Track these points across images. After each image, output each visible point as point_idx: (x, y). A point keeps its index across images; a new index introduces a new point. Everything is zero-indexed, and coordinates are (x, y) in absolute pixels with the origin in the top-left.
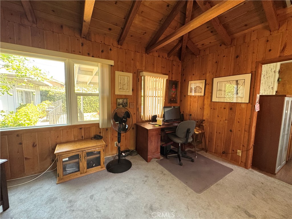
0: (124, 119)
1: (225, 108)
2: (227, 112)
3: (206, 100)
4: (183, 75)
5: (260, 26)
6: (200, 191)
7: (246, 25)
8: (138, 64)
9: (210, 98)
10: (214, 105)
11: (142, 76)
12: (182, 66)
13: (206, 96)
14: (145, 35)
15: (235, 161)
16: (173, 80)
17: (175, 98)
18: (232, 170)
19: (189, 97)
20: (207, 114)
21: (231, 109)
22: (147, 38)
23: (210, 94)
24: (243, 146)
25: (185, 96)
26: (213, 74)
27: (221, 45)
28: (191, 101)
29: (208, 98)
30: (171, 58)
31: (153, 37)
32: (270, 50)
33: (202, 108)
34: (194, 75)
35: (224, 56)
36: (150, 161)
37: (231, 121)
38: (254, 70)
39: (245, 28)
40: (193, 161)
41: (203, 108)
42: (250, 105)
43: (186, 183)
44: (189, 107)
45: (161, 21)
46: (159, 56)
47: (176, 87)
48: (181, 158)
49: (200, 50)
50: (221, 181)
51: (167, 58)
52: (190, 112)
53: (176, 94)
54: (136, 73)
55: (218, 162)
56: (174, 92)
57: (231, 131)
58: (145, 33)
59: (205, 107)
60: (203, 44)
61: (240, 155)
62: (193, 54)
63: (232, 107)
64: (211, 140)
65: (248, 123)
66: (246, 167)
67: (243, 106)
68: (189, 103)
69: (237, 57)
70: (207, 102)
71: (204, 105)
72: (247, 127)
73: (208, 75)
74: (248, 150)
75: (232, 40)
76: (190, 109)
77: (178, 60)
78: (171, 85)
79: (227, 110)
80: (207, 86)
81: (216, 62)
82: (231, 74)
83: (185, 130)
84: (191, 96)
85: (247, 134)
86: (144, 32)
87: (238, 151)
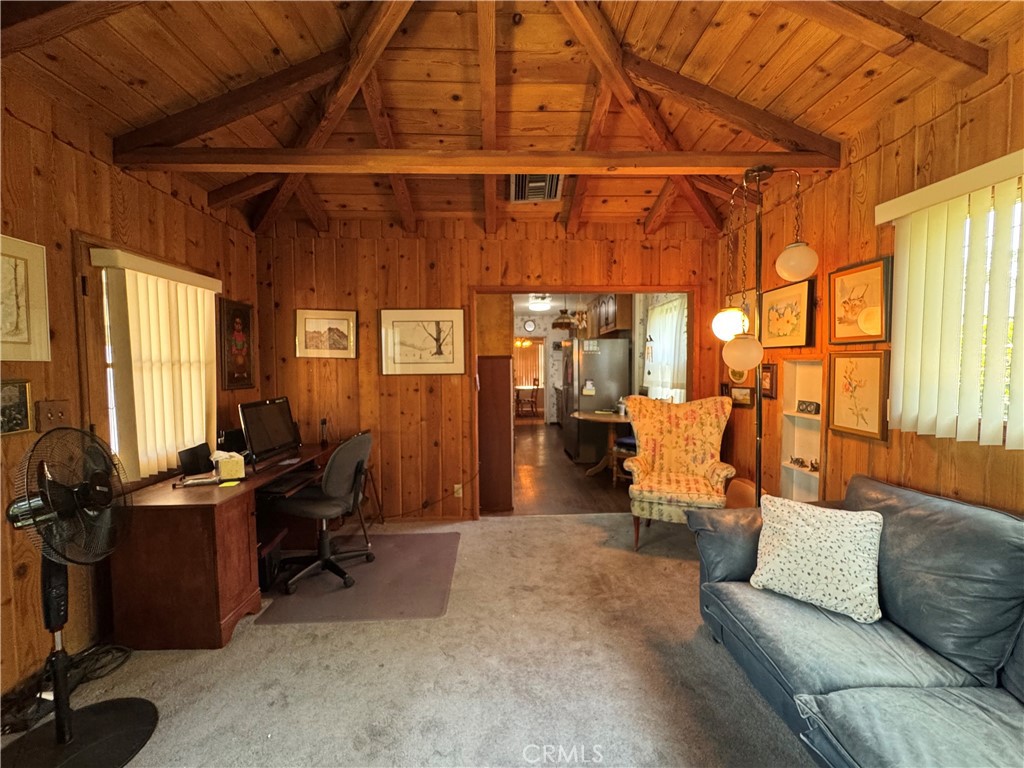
0: (98, 488)
1: (417, 390)
2: (424, 401)
3: (362, 372)
4: (265, 284)
5: (469, 215)
6: (440, 610)
7: (449, 203)
9: (374, 365)
10: (388, 386)
11: (100, 269)
12: (259, 252)
13: (363, 358)
14: (137, 87)
15: (452, 514)
16: (234, 298)
18: (457, 535)
19: (302, 364)
20: (370, 408)
21: (431, 391)
22: (142, 106)
23: (375, 355)
24: (464, 472)
25: (284, 360)
26: (376, 297)
27: (391, 225)
28: (310, 375)
29: (368, 364)
30: (222, 215)
31: (170, 113)
32: (487, 269)
33: (354, 397)
34: (313, 290)
35: (402, 256)
36: (229, 639)
37: (433, 418)
38: (466, 303)
39: (445, 206)
40: (369, 558)
41: (358, 395)
42: (466, 377)
43: (402, 614)
44: (304, 397)
45: (231, 78)
46: (175, 194)
47: (246, 327)
49: (329, 219)
50: (458, 567)
51: (208, 210)
52: (310, 412)
53: (248, 354)
55: (423, 532)
56: (240, 344)
57: (436, 444)
58: (142, 82)
59: (363, 391)
60: (344, 206)
61: (461, 495)
62: (308, 222)
63: (433, 384)
64: (389, 483)
65: (467, 419)
66: (474, 518)
67: (456, 381)
68: (303, 384)
69: (432, 266)
70: (365, 377)
71: (358, 386)
72: (467, 426)
73: (362, 298)
74: (472, 479)
75: (419, 221)
76: (311, 401)
77: (244, 225)
78: (231, 317)
79: (423, 394)
80: (363, 331)
81: (384, 267)
82: (424, 304)
84: (308, 361)
85: (467, 442)
86: (139, 75)
87: (457, 486)
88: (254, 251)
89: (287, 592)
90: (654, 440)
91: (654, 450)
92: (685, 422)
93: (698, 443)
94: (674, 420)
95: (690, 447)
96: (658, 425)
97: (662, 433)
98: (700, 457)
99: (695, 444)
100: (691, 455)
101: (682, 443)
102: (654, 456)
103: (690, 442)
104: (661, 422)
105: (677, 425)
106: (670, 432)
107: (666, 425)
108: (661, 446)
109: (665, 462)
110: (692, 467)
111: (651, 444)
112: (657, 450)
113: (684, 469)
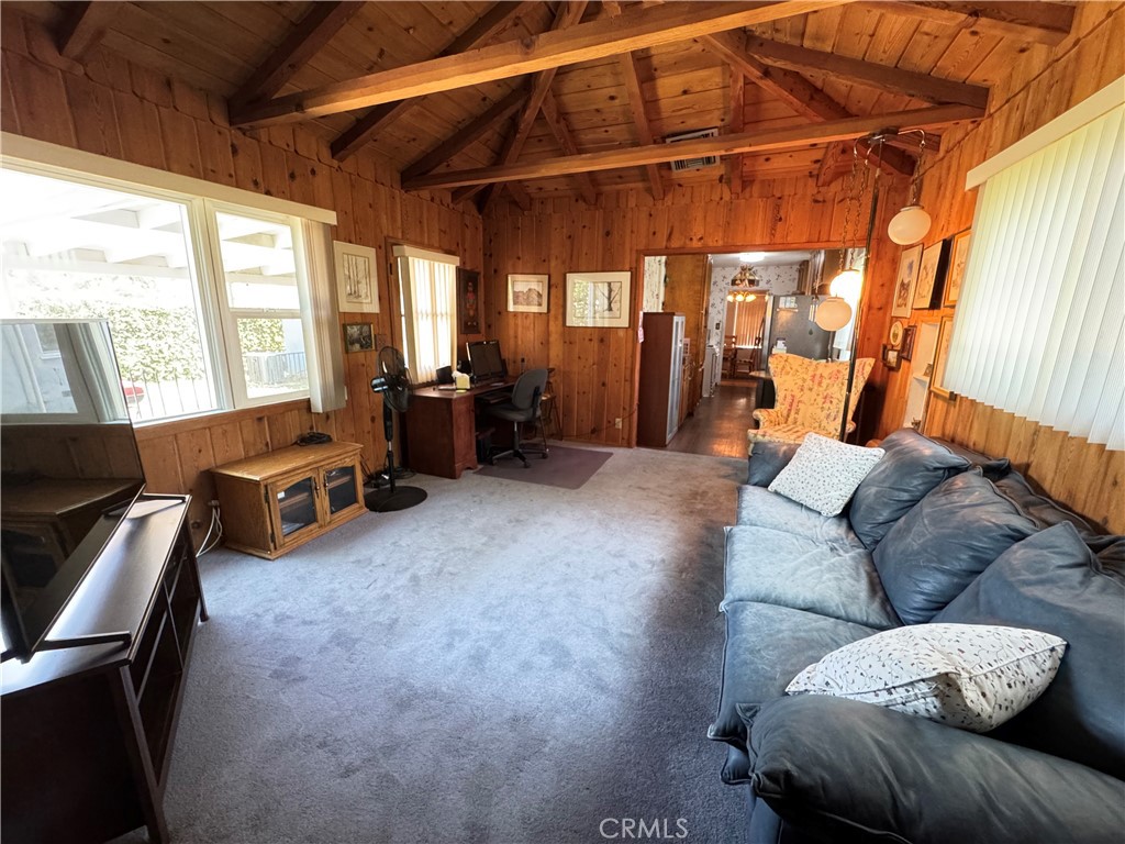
1: (591, 340)
2: (596, 349)
3: (551, 323)
4: (488, 256)
5: (640, 185)
7: (620, 177)
8: (384, 220)
9: (560, 317)
10: (570, 334)
11: (396, 258)
12: (485, 230)
13: (552, 312)
14: (412, 143)
15: (614, 440)
16: (468, 268)
17: (475, 318)
18: (611, 454)
19: (511, 317)
20: (556, 352)
21: (602, 340)
22: (415, 151)
23: (561, 310)
24: (624, 409)
25: (500, 313)
26: (564, 262)
27: (577, 200)
28: (516, 325)
29: (556, 318)
30: (460, 207)
31: (429, 151)
32: (654, 233)
33: (546, 343)
34: (519, 258)
35: (584, 227)
36: (459, 477)
37: (602, 364)
38: (634, 265)
39: (618, 180)
40: (545, 456)
41: (548, 342)
42: (630, 332)
44: (512, 342)
45: (459, 123)
46: (432, 200)
48: (525, 455)
49: (531, 199)
50: (601, 470)
51: (451, 206)
52: (516, 353)
53: (477, 309)
54: (383, 247)
55: (590, 449)
56: (471, 301)
57: (604, 384)
58: (414, 140)
59: (552, 339)
60: (541, 189)
61: (621, 427)
62: (515, 203)
63: (603, 335)
64: (568, 412)
65: (629, 365)
66: (629, 446)
67: (621, 333)
68: (512, 333)
69: (608, 234)
70: (554, 327)
71: (548, 333)
72: (628, 372)
73: (553, 263)
74: (631, 415)
75: (599, 195)
76: (516, 345)
77: (474, 211)
78: (467, 282)
79: (595, 344)
80: (553, 290)
81: (570, 237)
82: (599, 269)
83: (531, 392)
84: (515, 314)
85: (628, 384)
86: (413, 137)
87: (618, 420)
88: (481, 229)
89: (491, 464)
90: (793, 396)
91: (791, 405)
92: (829, 381)
93: (835, 401)
94: (817, 379)
95: (827, 405)
96: (800, 382)
97: (802, 390)
98: (833, 415)
99: (831, 402)
100: (826, 412)
101: (820, 400)
102: (790, 410)
103: (828, 401)
104: (804, 380)
105: (820, 384)
106: (811, 390)
107: (809, 383)
108: (799, 402)
109: (800, 417)
110: (824, 423)
111: (789, 399)
112: (794, 405)
113: (817, 425)
